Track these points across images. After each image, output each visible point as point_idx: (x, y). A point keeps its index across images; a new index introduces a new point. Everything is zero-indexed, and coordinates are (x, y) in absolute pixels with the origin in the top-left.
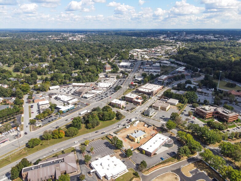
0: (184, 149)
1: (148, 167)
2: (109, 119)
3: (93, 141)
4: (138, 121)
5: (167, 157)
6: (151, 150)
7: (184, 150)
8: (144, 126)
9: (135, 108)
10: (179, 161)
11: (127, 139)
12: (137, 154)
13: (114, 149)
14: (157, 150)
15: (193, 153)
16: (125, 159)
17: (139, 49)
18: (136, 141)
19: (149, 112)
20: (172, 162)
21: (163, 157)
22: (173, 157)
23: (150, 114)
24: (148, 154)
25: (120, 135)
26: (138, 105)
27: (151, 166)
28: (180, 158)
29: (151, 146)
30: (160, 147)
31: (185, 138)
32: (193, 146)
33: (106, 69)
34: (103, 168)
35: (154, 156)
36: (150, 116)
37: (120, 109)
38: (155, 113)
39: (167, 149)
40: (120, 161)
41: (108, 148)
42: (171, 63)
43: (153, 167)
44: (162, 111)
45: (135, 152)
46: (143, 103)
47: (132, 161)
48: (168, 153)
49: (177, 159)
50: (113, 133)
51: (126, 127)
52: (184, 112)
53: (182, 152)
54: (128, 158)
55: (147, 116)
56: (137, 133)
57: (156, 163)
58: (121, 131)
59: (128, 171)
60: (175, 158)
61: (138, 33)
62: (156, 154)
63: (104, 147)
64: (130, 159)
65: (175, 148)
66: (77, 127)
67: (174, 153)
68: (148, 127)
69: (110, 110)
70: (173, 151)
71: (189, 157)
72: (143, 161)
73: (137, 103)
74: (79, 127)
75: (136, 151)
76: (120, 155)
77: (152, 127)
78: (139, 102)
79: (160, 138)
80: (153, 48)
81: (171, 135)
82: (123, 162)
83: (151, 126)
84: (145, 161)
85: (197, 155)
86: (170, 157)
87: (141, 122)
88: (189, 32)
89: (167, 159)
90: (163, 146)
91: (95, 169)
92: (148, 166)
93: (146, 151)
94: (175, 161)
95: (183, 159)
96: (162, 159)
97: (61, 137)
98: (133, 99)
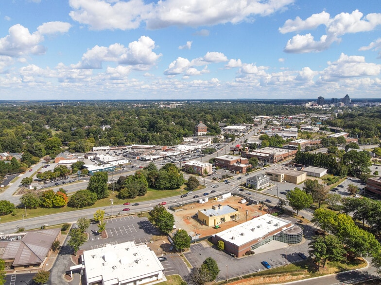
0: (325, 242)
1: (222, 279)
2: (168, 185)
3: (118, 217)
4: (229, 195)
5: (281, 263)
6: (239, 242)
7: (327, 245)
8: (240, 202)
9: (231, 177)
10: (312, 276)
11: (192, 220)
12: (204, 249)
13: (153, 234)
14: (255, 243)
15: (353, 261)
16: (170, 255)
17: (266, 115)
18: (211, 223)
19: (255, 180)
20: (293, 275)
21: (269, 262)
22: (297, 265)
23: (258, 184)
24: (231, 250)
25: (178, 213)
26: (238, 172)
27: (233, 276)
28: (317, 269)
29: (242, 234)
30: (266, 238)
31: (333, 222)
32: (353, 240)
33: (198, 132)
34: (103, 264)
35: (246, 256)
36: (259, 188)
38: (270, 186)
39: (285, 245)
40: (156, 257)
41: (142, 231)
42: (320, 130)
43: (238, 279)
44: (288, 183)
45: (200, 245)
46: (248, 170)
47: (186, 261)
48: (283, 255)
49: (309, 270)
50: (168, 208)
51: (198, 202)
52: (339, 188)
53: (320, 250)
54: (178, 254)
55: (251, 188)
57: (248, 272)
58: (185, 207)
59: (165, 279)
60: (304, 267)
62: (253, 253)
63: (135, 228)
64: (181, 256)
66: (97, 192)
67: (301, 255)
68: (247, 205)
69: (172, 170)
70: (298, 252)
71: (344, 270)
73: (238, 170)
74: (101, 192)
75: (205, 244)
76: (162, 246)
77: (258, 205)
78: (241, 168)
79: (269, 223)
80: (291, 115)
81: (301, 221)
82: (161, 261)
83: (255, 203)
85: (367, 267)
86: (289, 263)
87: (236, 196)
89: (279, 266)
90: (275, 238)
91: (84, 264)
92: (221, 274)
93: (227, 244)
94: (302, 274)
95: (325, 272)
96: (265, 264)
97: (57, 205)
98: (229, 162)
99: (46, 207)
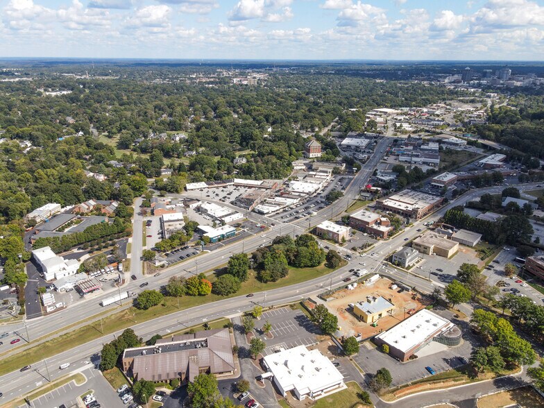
0: (487, 355)
1: (394, 385)
2: (309, 264)
3: (272, 310)
4: (377, 277)
5: (443, 369)
6: (403, 347)
7: (488, 357)
8: (390, 288)
9: (372, 244)
10: (471, 382)
11: (347, 314)
12: (369, 351)
13: (316, 333)
14: (418, 347)
15: (510, 367)
16: (341, 358)
17: (391, 107)
18: (369, 321)
19: (404, 257)
20: (455, 380)
21: (432, 367)
22: (458, 370)
23: (407, 262)
24: (396, 355)
25: (332, 304)
26: (378, 238)
27: (402, 382)
28: (476, 375)
29: (404, 337)
30: (427, 341)
31: (493, 327)
32: (512, 350)
33: (309, 152)
34: (289, 372)
35: (410, 360)
36: (407, 265)
37: (337, 245)
38: (418, 261)
39: (444, 348)
40: (330, 361)
41: (303, 329)
42: (468, 144)
43: (407, 386)
44: (438, 257)
45: (364, 347)
46: (390, 234)
47: (356, 366)
48: (444, 359)
49: (469, 377)
50: (318, 296)
51: (347, 287)
52: (495, 265)
53: (481, 361)
54: (347, 357)
55: (398, 265)
56: (372, 302)
57: (415, 378)
58: (336, 295)
59: (345, 387)
60: (464, 373)
61: (389, 70)
62: (416, 357)
63: (294, 325)
64: (351, 360)
65: (464, 349)
66: (238, 276)
67: (460, 360)
68: (399, 292)
69: (312, 245)
70: (458, 356)
71: (500, 375)
72: (384, 369)
73: (377, 235)
74: (242, 276)
75: (368, 345)
76: (330, 348)
77: (411, 292)
78: (383, 233)
79: (428, 321)
80: (425, 106)
81: (457, 316)
82: (336, 366)
83: (407, 290)
84: (387, 369)
85: (521, 373)
86: (451, 368)
87: (385, 278)
88: (520, 69)
89: (442, 371)
90: (435, 339)
91: (271, 371)
92: (393, 381)
93: (391, 348)
94: (463, 380)
95: (483, 377)
96: (428, 369)
97: (203, 293)
98: (368, 223)
99: (191, 295)
